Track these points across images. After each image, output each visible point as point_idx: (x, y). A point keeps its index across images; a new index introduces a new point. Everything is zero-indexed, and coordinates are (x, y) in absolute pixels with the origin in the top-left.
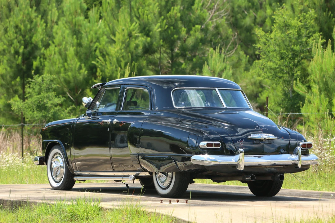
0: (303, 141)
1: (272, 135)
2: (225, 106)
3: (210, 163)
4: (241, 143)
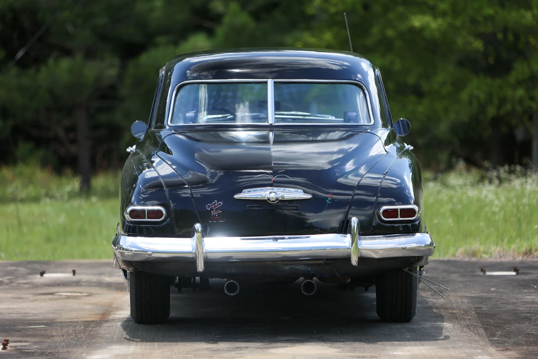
4: (216, 210)
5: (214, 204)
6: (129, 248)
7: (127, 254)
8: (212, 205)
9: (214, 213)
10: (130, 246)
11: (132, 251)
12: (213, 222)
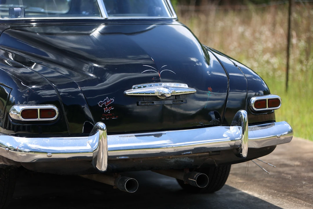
0: (262, 92)
1: (184, 86)
2: (104, 15)
3: (28, 156)
4: (108, 107)
5: (106, 101)
6: (22, 149)
7: (20, 155)
8: (104, 102)
9: (106, 110)
10: (22, 147)
11: (26, 152)
12: (105, 119)
